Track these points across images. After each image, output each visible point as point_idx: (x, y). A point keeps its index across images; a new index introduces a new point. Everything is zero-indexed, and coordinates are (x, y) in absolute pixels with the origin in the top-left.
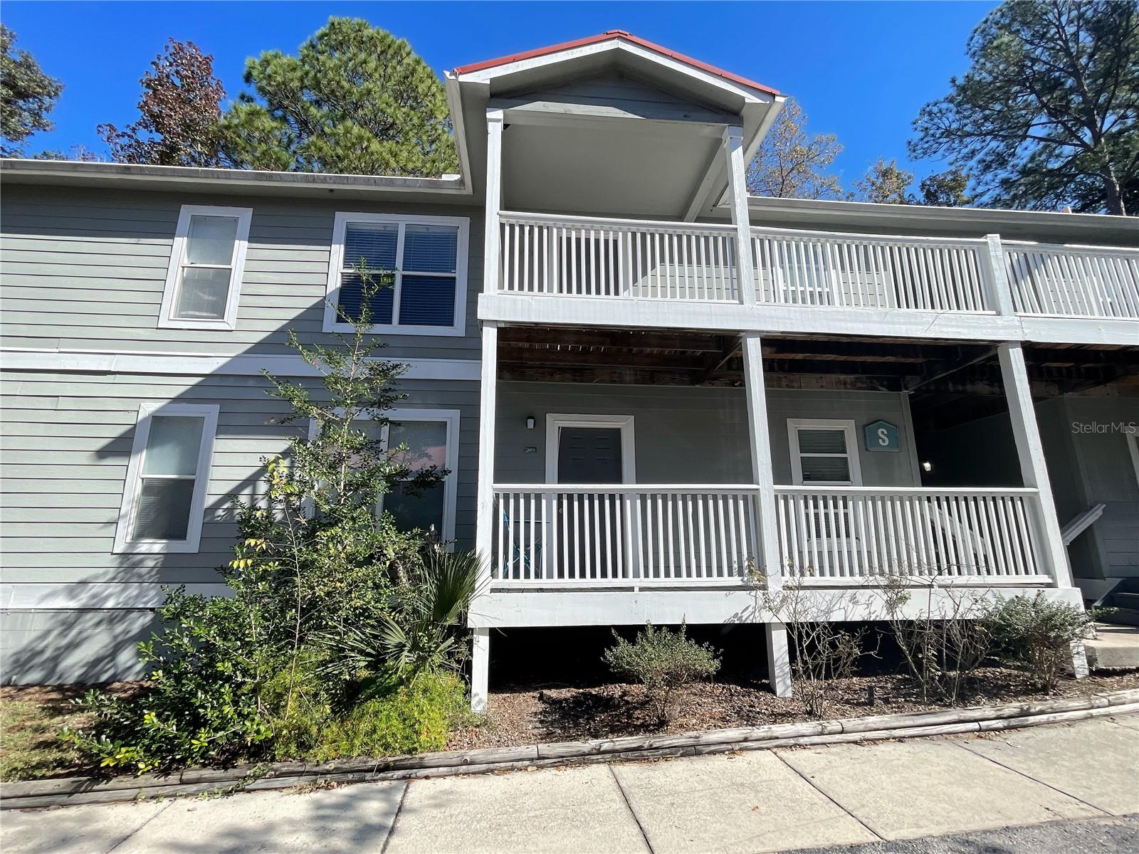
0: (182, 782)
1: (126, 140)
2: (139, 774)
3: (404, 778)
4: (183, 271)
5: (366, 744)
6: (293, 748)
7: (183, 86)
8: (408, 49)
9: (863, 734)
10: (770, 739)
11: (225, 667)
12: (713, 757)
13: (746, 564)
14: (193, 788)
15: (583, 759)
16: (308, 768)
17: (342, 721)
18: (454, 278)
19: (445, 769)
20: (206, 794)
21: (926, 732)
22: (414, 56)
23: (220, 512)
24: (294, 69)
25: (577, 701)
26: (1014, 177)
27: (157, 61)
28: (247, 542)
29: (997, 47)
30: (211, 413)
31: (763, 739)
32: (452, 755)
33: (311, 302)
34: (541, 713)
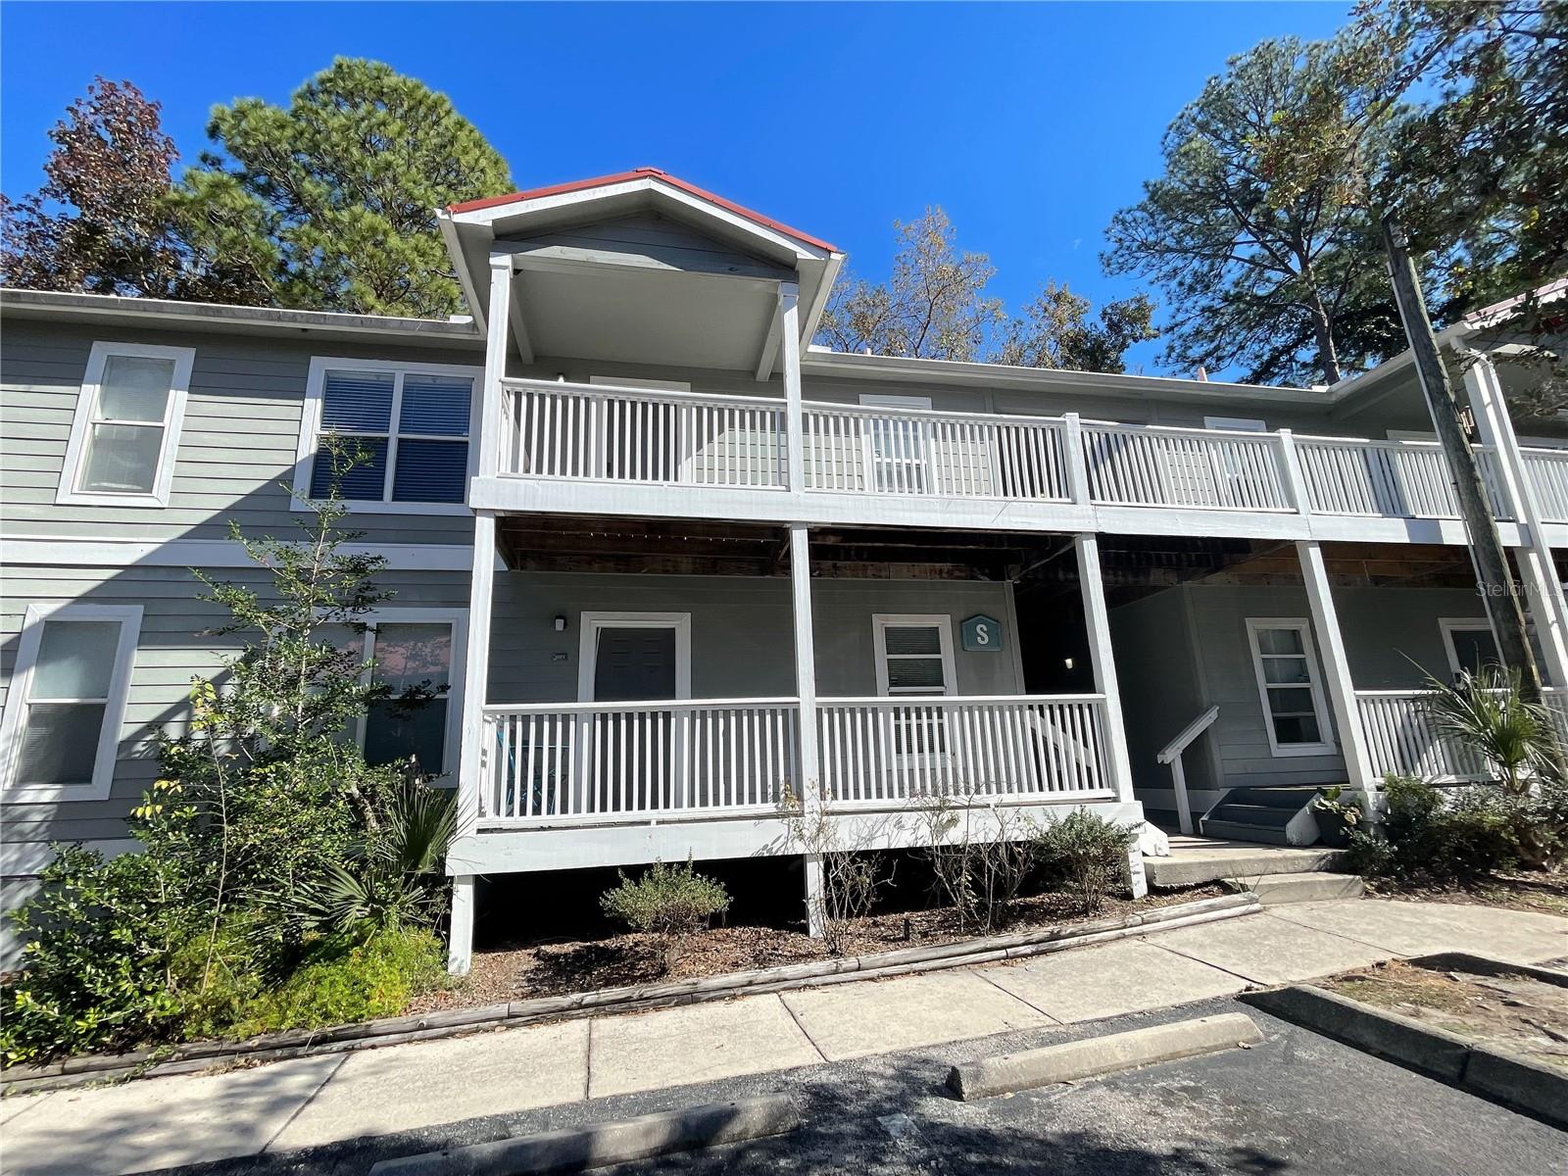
0: (64, 1072)
1: (24, 216)
2: (9, 1065)
3: (345, 1049)
4: (94, 428)
5: (302, 1015)
6: (207, 1026)
7: (115, 141)
8: (447, 106)
9: (881, 970)
10: (778, 981)
11: (123, 935)
12: (711, 1004)
13: (782, 788)
14: (78, 1078)
15: (562, 1014)
16: (225, 1046)
17: (275, 992)
18: (467, 443)
19: (397, 1036)
20: (94, 1083)
21: (950, 963)
22: (455, 116)
23: (140, 747)
24: (282, 127)
25: (578, 955)
26: (1217, 304)
27: (76, 107)
28: (156, 785)
29: (1186, 154)
30: (132, 616)
31: (770, 981)
32: (407, 1020)
33: (275, 472)
34: (532, 971)
